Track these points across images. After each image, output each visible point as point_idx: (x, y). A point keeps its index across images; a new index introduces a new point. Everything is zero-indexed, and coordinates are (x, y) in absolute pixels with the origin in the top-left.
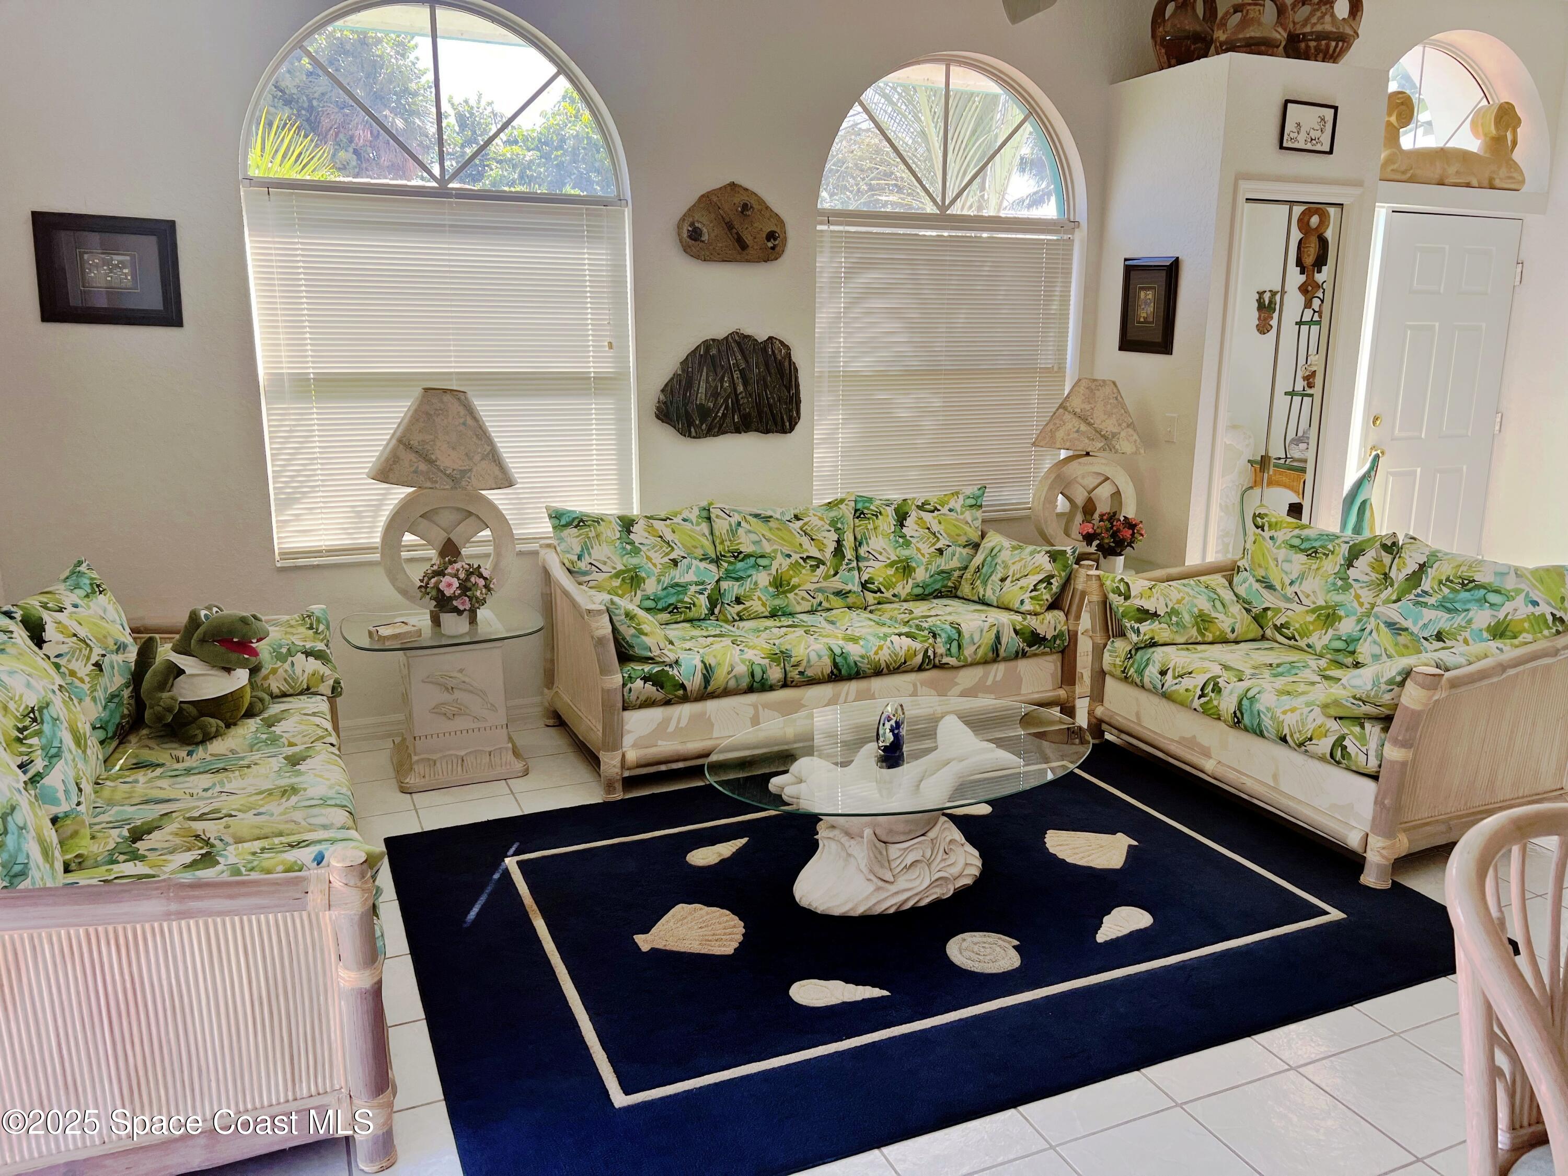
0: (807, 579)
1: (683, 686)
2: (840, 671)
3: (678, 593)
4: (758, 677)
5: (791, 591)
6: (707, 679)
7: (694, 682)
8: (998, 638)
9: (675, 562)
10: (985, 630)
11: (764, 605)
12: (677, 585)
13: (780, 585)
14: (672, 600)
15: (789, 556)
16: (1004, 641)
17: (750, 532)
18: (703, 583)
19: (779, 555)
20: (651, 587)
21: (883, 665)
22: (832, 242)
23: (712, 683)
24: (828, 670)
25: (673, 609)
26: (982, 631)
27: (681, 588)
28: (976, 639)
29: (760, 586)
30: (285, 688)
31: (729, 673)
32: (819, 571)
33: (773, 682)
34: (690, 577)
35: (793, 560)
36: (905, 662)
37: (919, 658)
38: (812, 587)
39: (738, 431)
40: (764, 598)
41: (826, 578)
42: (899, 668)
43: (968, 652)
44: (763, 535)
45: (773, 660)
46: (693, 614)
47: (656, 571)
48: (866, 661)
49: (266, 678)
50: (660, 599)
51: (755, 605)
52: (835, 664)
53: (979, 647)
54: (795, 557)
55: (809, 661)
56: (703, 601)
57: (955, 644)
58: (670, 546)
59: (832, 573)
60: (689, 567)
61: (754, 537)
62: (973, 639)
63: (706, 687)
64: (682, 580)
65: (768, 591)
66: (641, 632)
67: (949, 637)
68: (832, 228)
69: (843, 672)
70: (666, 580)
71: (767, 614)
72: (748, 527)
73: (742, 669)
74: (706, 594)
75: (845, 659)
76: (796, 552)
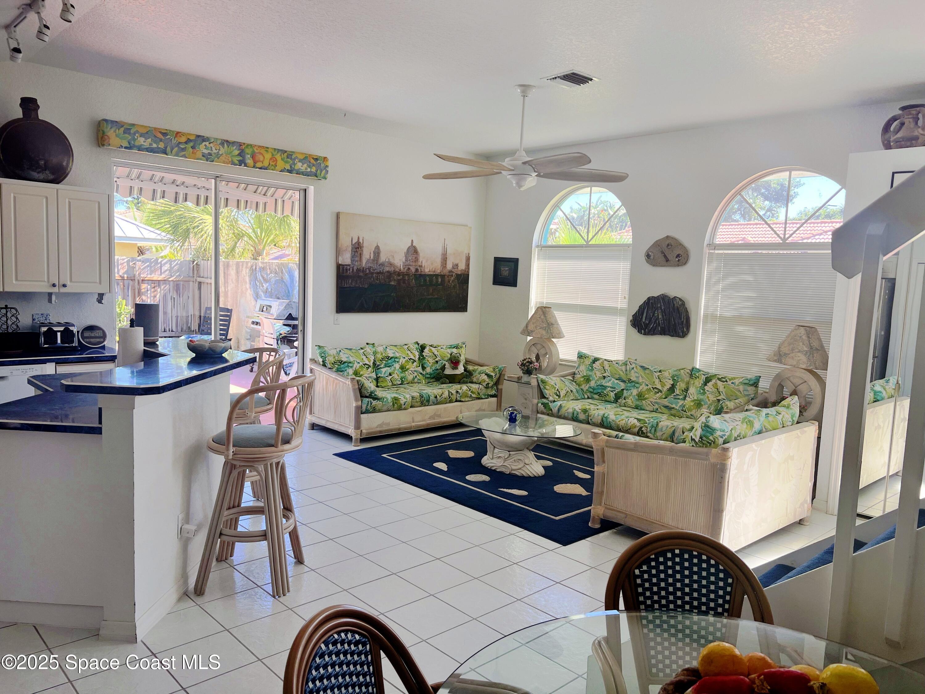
0: (653, 397)
1: (551, 410)
2: (604, 423)
3: (602, 389)
4: (575, 415)
5: (644, 400)
6: (559, 410)
7: (555, 410)
8: (674, 432)
9: (604, 377)
10: (669, 427)
11: (632, 403)
12: (602, 386)
13: (640, 396)
14: (600, 391)
15: (647, 385)
16: (676, 435)
17: (636, 372)
18: (614, 388)
19: (644, 384)
20: (592, 384)
21: (621, 427)
22: (717, 257)
23: (560, 412)
24: (599, 422)
25: (599, 394)
26: (667, 427)
27: (605, 387)
28: (664, 429)
29: (633, 394)
30: (476, 381)
31: (566, 410)
32: (658, 395)
33: (581, 419)
34: (609, 384)
35: (648, 387)
36: (630, 429)
37: (636, 430)
38: (654, 401)
39: (661, 334)
40: (633, 400)
41: (660, 398)
42: (627, 431)
43: (659, 434)
44: (641, 375)
45: (582, 411)
46: (607, 398)
47: (596, 379)
48: (614, 423)
49: (473, 377)
50: (595, 389)
51: (629, 401)
52: (602, 420)
53: (664, 434)
54: (650, 386)
55: (594, 416)
56: (612, 395)
57: (654, 428)
58: (605, 371)
59: (664, 397)
60: (610, 380)
61: (637, 375)
62: (662, 430)
63: (558, 413)
64: (605, 385)
65: (635, 398)
66: (545, 388)
67: (652, 425)
68: (717, 252)
69: (605, 424)
70: (599, 383)
71: (634, 407)
72: (636, 370)
73: (571, 410)
74: (614, 392)
75: (607, 419)
76: (651, 385)
